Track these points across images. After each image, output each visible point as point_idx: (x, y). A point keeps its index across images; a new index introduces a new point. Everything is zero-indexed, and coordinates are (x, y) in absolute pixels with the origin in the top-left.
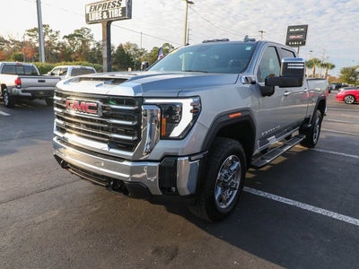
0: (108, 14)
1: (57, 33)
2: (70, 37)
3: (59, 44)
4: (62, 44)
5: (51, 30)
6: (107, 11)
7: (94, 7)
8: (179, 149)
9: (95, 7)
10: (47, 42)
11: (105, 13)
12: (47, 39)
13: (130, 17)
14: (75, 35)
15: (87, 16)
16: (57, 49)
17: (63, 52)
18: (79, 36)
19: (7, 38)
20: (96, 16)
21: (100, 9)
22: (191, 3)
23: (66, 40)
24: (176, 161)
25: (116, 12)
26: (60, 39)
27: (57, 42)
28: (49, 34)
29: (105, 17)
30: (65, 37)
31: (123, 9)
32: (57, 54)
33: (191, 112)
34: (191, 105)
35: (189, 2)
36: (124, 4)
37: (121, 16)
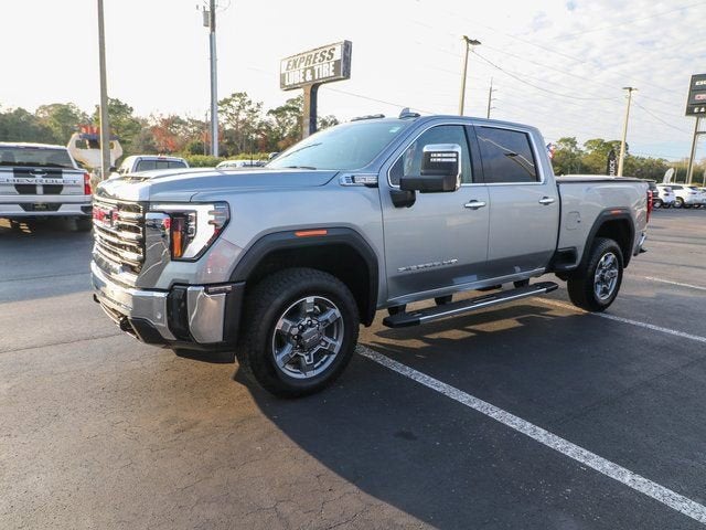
0: (313, 74)
1: (258, 105)
2: (279, 112)
3: (260, 125)
4: (266, 124)
5: (250, 102)
6: (312, 69)
7: (293, 62)
8: (190, 275)
9: (295, 62)
10: (243, 121)
11: (309, 71)
12: (243, 116)
13: (347, 75)
14: (288, 108)
15: (283, 77)
16: (257, 132)
17: (265, 138)
18: (294, 109)
19: (183, 118)
20: (295, 77)
21: (302, 65)
22: (476, 42)
23: (273, 118)
24: (186, 291)
25: (326, 70)
26: (263, 116)
27: (257, 121)
28: (247, 108)
29: (309, 78)
30: (271, 112)
31: (337, 63)
32: (257, 140)
33: (210, 223)
34: (210, 213)
35: (472, 42)
36: (338, 55)
37: (332, 74)
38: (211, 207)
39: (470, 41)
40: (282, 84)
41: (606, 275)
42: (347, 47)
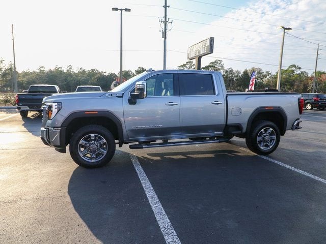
0: (199, 52)
7: (192, 48)
13: (212, 52)
20: (193, 54)
22: (289, 29)
25: (204, 50)
29: (197, 54)
31: (207, 47)
33: (56, 108)
34: (56, 105)
35: (287, 29)
36: (208, 43)
37: (206, 52)
38: (56, 104)
39: (285, 29)
40: (188, 57)
41: (265, 138)
42: (212, 40)
